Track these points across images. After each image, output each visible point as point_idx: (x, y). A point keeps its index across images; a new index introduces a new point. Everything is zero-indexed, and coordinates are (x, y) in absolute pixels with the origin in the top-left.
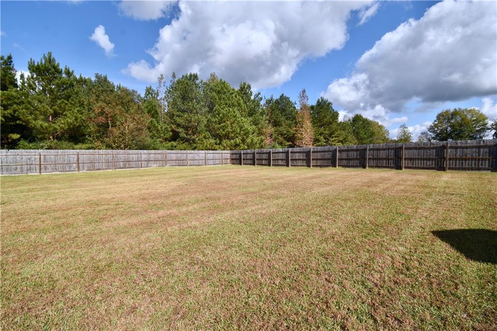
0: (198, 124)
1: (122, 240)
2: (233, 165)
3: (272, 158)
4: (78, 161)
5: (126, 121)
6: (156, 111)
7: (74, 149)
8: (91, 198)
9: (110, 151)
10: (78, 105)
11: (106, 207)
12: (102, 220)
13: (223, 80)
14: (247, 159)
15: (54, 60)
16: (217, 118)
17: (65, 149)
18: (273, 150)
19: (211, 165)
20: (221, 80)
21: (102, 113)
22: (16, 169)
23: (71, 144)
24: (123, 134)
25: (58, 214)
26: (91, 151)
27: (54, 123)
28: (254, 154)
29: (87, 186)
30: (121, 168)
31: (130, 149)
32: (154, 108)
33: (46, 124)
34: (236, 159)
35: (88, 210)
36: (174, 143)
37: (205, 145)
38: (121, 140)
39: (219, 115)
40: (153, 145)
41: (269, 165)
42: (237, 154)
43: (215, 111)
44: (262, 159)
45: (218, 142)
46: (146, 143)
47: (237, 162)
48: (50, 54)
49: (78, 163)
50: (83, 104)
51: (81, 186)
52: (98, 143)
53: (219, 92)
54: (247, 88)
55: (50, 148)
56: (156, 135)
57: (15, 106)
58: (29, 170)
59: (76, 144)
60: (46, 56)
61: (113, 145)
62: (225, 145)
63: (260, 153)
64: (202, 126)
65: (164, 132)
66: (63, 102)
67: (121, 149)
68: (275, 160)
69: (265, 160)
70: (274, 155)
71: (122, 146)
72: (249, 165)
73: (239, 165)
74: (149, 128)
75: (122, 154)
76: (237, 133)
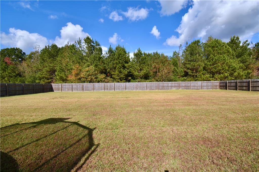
0: (199, 66)
1: (155, 107)
2: (221, 90)
3: (251, 86)
4: (147, 86)
5: (164, 69)
6: (177, 63)
7: (145, 82)
8: (149, 98)
9: (157, 82)
10: (147, 65)
11: (153, 101)
12: (151, 103)
13: (217, 39)
14: (231, 86)
15: (140, 50)
16: (211, 62)
17: (143, 82)
18: (252, 80)
19: (205, 89)
20: (215, 39)
21: (155, 67)
22: (130, 89)
23: (145, 80)
24: (162, 75)
25: (141, 101)
26: (151, 82)
27: (140, 73)
28: (236, 83)
29: (149, 95)
30: (160, 89)
31: (165, 81)
32: (176, 62)
33: (138, 74)
34: (223, 86)
35: (148, 101)
36: (185, 78)
37: (203, 78)
38: (161, 77)
39: (212, 60)
40: (174, 79)
41: (249, 90)
42: (224, 83)
43: (210, 58)
44: (243, 86)
45: (212, 76)
46: (171, 79)
47: (224, 88)
48: (139, 48)
49: (147, 87)
50: (149, 65)
51: (147, 95)
52: (153, 79)
53: (213, 47)
54: (236, 39)
55: (139, 82)
56: (176, 74)
57: (130, 68)
58: (133, 89)
59: (146, 80)
60: (138, 49)
61: (158, 80)
62: (217, 77)
63: (242, 82)
64: (202, 68)
65: (180, 73)
66: (143, 65)
67: (161, 81)
68: (254, 87)
69: (245, 86)
70: (253, 83)
71: (162, 80)
72: (232, 90)
73: (225, 90)
74: (173, 72)
75: (161, 83)
76: (226, 70)
